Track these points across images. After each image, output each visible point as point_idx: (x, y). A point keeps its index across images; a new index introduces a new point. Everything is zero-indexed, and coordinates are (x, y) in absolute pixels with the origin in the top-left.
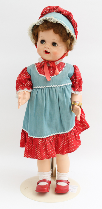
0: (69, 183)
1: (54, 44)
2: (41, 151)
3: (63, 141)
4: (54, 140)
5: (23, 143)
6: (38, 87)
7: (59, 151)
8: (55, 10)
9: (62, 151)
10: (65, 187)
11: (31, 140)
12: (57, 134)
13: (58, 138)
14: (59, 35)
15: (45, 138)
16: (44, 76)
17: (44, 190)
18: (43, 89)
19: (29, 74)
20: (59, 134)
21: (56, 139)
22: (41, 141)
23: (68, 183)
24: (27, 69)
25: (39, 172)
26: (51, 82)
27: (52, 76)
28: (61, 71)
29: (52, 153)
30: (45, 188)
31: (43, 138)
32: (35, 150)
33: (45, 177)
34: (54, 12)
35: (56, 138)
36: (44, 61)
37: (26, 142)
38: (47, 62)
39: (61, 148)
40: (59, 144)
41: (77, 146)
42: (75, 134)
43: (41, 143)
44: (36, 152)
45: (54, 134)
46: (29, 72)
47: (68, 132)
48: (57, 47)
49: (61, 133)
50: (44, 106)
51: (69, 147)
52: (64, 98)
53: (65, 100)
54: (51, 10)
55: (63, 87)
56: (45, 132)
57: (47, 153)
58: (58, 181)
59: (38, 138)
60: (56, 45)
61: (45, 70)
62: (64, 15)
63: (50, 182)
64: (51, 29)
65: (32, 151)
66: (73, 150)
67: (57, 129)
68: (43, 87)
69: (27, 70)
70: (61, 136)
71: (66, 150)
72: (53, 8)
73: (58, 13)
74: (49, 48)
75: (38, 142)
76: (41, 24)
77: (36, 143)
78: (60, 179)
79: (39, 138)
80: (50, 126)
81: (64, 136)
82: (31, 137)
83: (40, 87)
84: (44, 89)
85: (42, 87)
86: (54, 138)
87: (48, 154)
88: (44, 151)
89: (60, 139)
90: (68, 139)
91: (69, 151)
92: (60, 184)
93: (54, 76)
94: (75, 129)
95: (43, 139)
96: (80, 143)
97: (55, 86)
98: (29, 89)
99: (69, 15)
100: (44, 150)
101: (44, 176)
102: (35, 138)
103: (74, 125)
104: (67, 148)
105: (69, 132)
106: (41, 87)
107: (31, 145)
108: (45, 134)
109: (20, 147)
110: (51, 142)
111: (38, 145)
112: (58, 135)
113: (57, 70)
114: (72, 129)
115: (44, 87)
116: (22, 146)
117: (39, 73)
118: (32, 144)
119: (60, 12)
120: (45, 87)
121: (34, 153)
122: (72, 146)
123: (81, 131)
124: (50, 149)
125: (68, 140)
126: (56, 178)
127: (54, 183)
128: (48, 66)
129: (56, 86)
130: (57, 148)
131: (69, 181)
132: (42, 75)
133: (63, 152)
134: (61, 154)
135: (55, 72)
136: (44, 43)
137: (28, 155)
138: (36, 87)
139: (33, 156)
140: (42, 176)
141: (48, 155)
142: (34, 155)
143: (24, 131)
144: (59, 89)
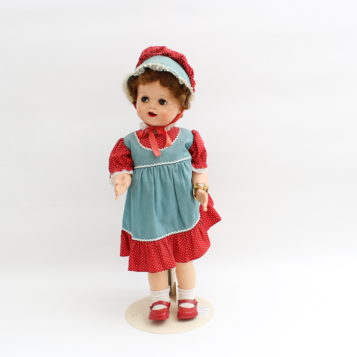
0: (197, 303)
1: (162, 102)
2: (153, 260)
3: (184, 243)
4: (170, 242)
5: (125, 250)
6: (143, 167)
7: (180, 258)
8: (160, 52)
9: (183, 257)
10: (192, 309)
11: (137, 244)
12: (174, 233)
13: (177, 240)
14: (169, 89)
15: (158, 241)
16: (150, 149)
17: (162, 317)
18: (150, 169)
19: (128, 148)
20: (177, 233)
21: (174, 241)
22: (152, 246)
23: (195, 303)
24: (124, 141)
25: (152, 292)
26: (161, 157)
27: (162, 149)
28: (174, 141)
29: (169, 262)
30: (163, 313)
31: (156, 240)
32: (144, 260)
33: (162, 298)
34: (158, 55)
35: (173, 239)
36: (148, 127)
37: (129, 249)
38: (153, 128)
39: (182, 254)
40: (179, 248)
41: (205, 249)
42: (200, 231)
43: (153, 248)
44: (145, 262)
45: (171, 234)
46: (127, 145)
47: (190, 229)
48: (167, 106)
50: (152, 193)
51: (193, 251)
52: (181, 179)
53: (184, 182)
54: (154, 52)
55: (179, 164)
56: (157, 232)
57: (162, 262)
58: (180, 302)
59: (147, 242)
60: (165, 103)
61: (150, 140)
62: (173, 59)
63: (169, 305)
64: (156, 81)
65: (140, 261)
66: (199, 255)
67: (174, 226)
68: (150, 166)
69: (123, 143)
70: (181, 236)
71: (189, 256)
72: (157, 49)
73: (165, 56)
74: (154, 109)
75: (148, 247)
76: (141, 74)
77: (145, 249)
78: (183, 299)
79: (149, 241)
80: (163, 222)
81: (186, 236)
82: (136, 241)
83: (145, 166)
84: (152, 168)
85: (148, 166)
86: (170, 239)
87: (164, 263)
88: (158, 260)
89: (179, 241)
90: (192, 239)
91: (193, 256)
92: (183, 305)
93: (165, 148)
94: (200, 224)
95: (154, 241)
96: (210, 244)
97: (167, 163)
98: (128, 170)
99: (181, 58)
100: (158, 257)
101: (160, 295)
102: (143, 241)
103: (199, 219)
104: (191, 253)
105: (192, 229)
106: (146, 167)
107: (137, 252)
108: (158, 234)
109: (121, 256)
110: (166, 245)
111: (148, 251)
112: (176, 234)
113: (168, 139)
114: (197, 225)
115: (152, 165)
116: (123, 254)
117: (142, 145)
118: (140, 250)
119: (168, 54)
120: (153, 166)
121: (143, 264)
122: (198, 249)
123: (209, 226)
124: (167, 257)
125: (192, 242)
126: (178, 298)
127: (174, 305)
128: (155, 135)
129: (169, 163)
130: (176, 253)
131: (197, 300)
132: (147, 148)
133: (185, 259)
134: (182, 262)
135: (165, 143)
136: (147, 101)
137: (134, 268)
138: (139, 167)
139: (141, 268)
140: (156, 296)
141: (165, 266)
142: (144, 266)
143: (125, 231)
144: (173, 167)
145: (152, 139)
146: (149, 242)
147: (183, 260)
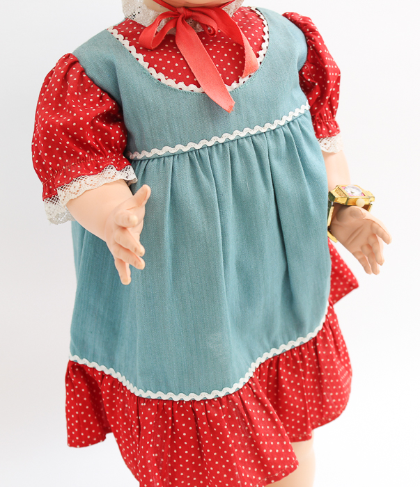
3: (298, 380)
4: (260, 384)
6: (173, 151)
12: (270, 356)
13: (277, 374)
15: (238, 392)
16: (192, 87)
18: (200, 157)
19: (103, 90)
20: (278, 352)
21: (269, 380)
24: (83, 64)
26: (233, 114)
27: (234, 85)
28: (260, 53)
31: (232, 391)
32: (193, 459)
36: (166, 10)
38: (188, 13)
39: (295, 416)
46: (103, 79)
47: (314, 335)
49: (288, 348)
50: (217, 240)
52: (300, 182)
53: (308, 189)
55: (287, 130)
57: (257, 458)
59: (204, 401)
66: (339, 409)
67: (269, 335)
68: (198, 147)
69: (83, 71)
70: (288, 361)
71: (313, 420)
75: (208, 417)
79: (210, 397)
81: (301, 358)
82: (160, 400)
83: (179, 147)
84: (205, 154)
85: (191, 145)
87: (265, 461)
89: (286, 375)
90: (318, 363)
93: (241, 80)
94: (331, 312)
95: (228, 397)
97: (253, 132)
102: (187, 399)
106: (186, 149)
112: (277, 358)
115: (203, 143)
117: (161, 76)
118: (174, 429)
120: (210, 144)
125: (317, 372)
128: (200, 35)
129: (258, 129)
132: (181, 85)
138: (155, 152)
144: (271, 143)
145: (192, 51)
146: (211, 401)
147: (298, 434)
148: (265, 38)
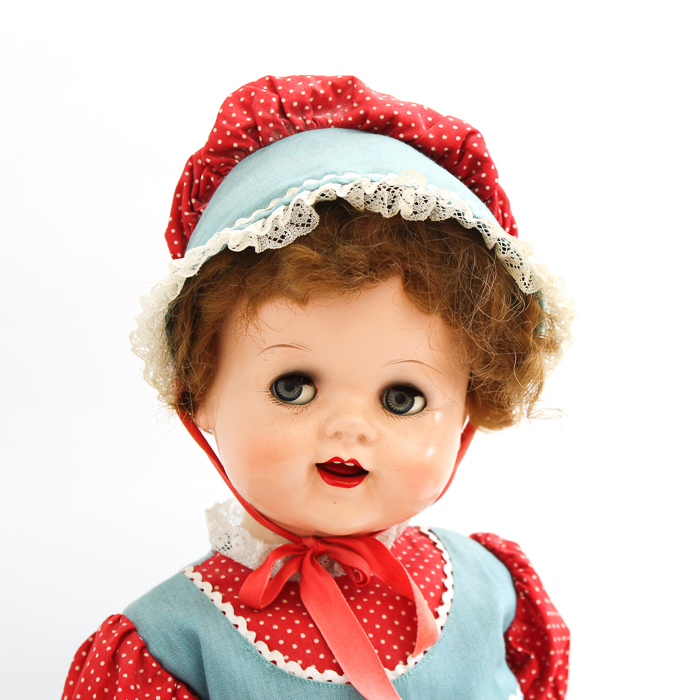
8: (329, 107)
16: (330, 674)
19: (177, 680)
24: (143, 634)
28: (441, 610)
34: (324, 125)
36: (284, 541)
54: (300, 110)
60: (418, 402)
62: (422, 146)
72: (314, 93)
73: (369, 130)
74: (362, 439)
93: (411, 660)
99: (464, 146)
113: (423, 603)
136: (306, 392)
148: (448, 583)
